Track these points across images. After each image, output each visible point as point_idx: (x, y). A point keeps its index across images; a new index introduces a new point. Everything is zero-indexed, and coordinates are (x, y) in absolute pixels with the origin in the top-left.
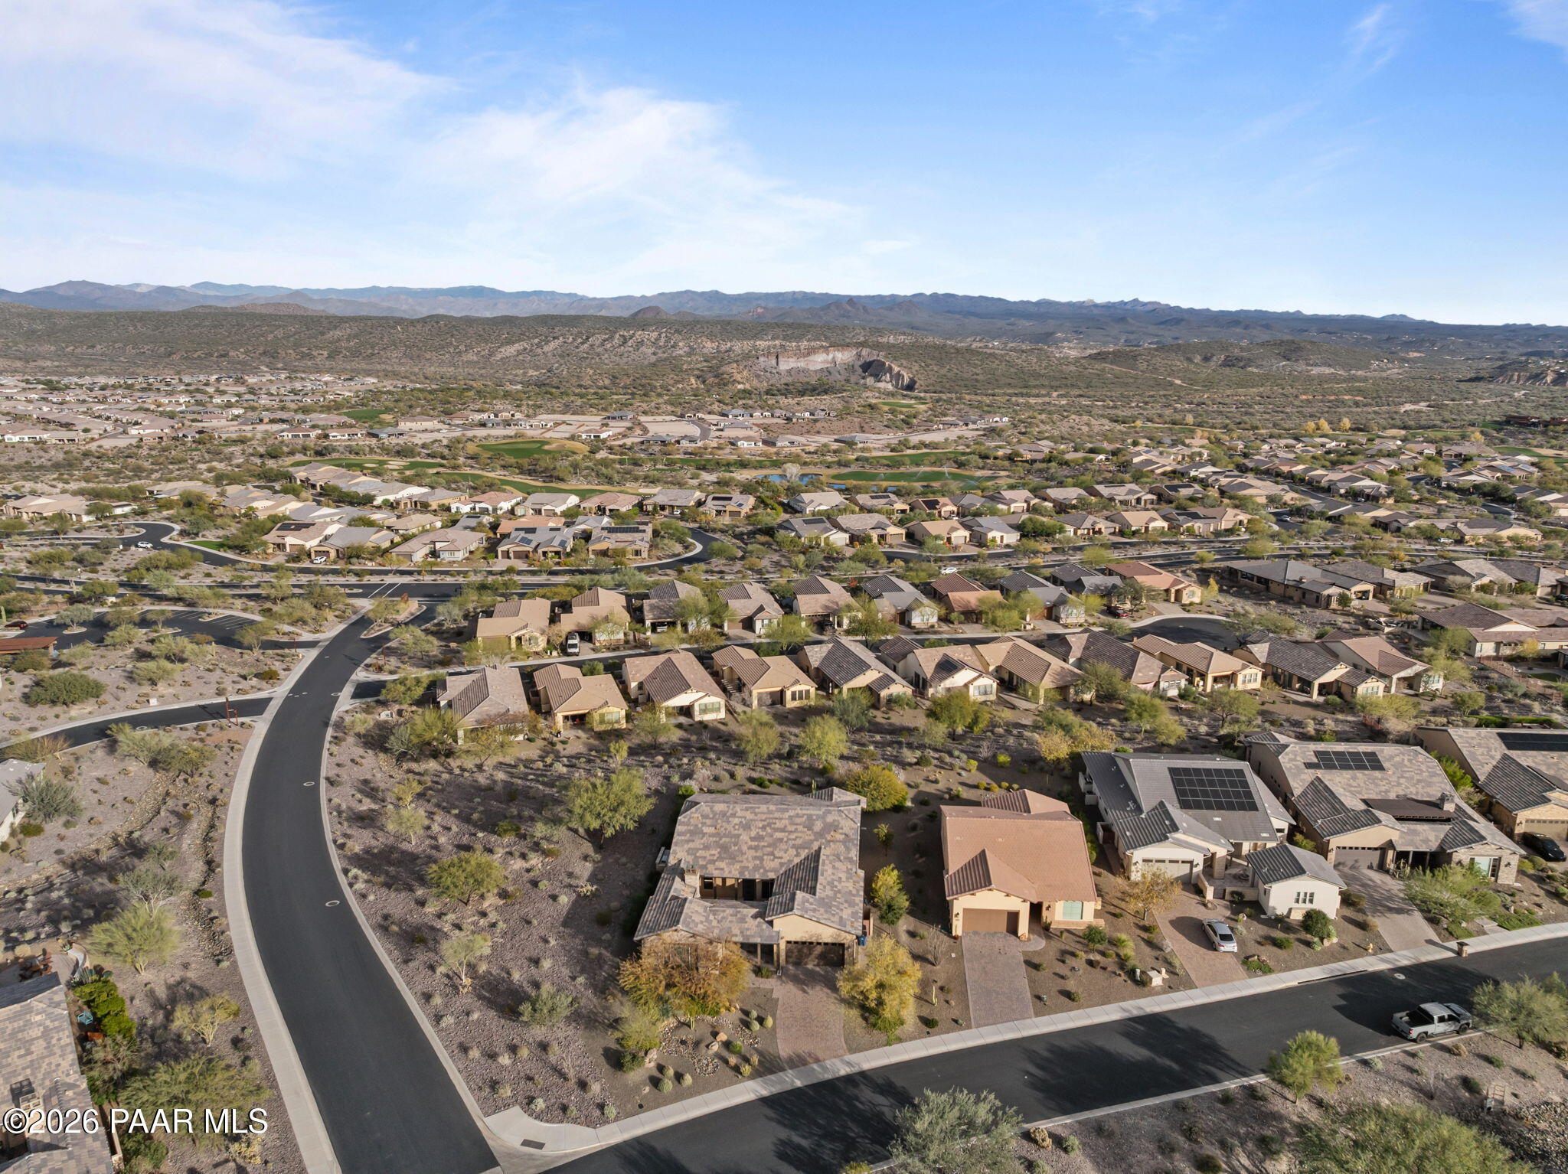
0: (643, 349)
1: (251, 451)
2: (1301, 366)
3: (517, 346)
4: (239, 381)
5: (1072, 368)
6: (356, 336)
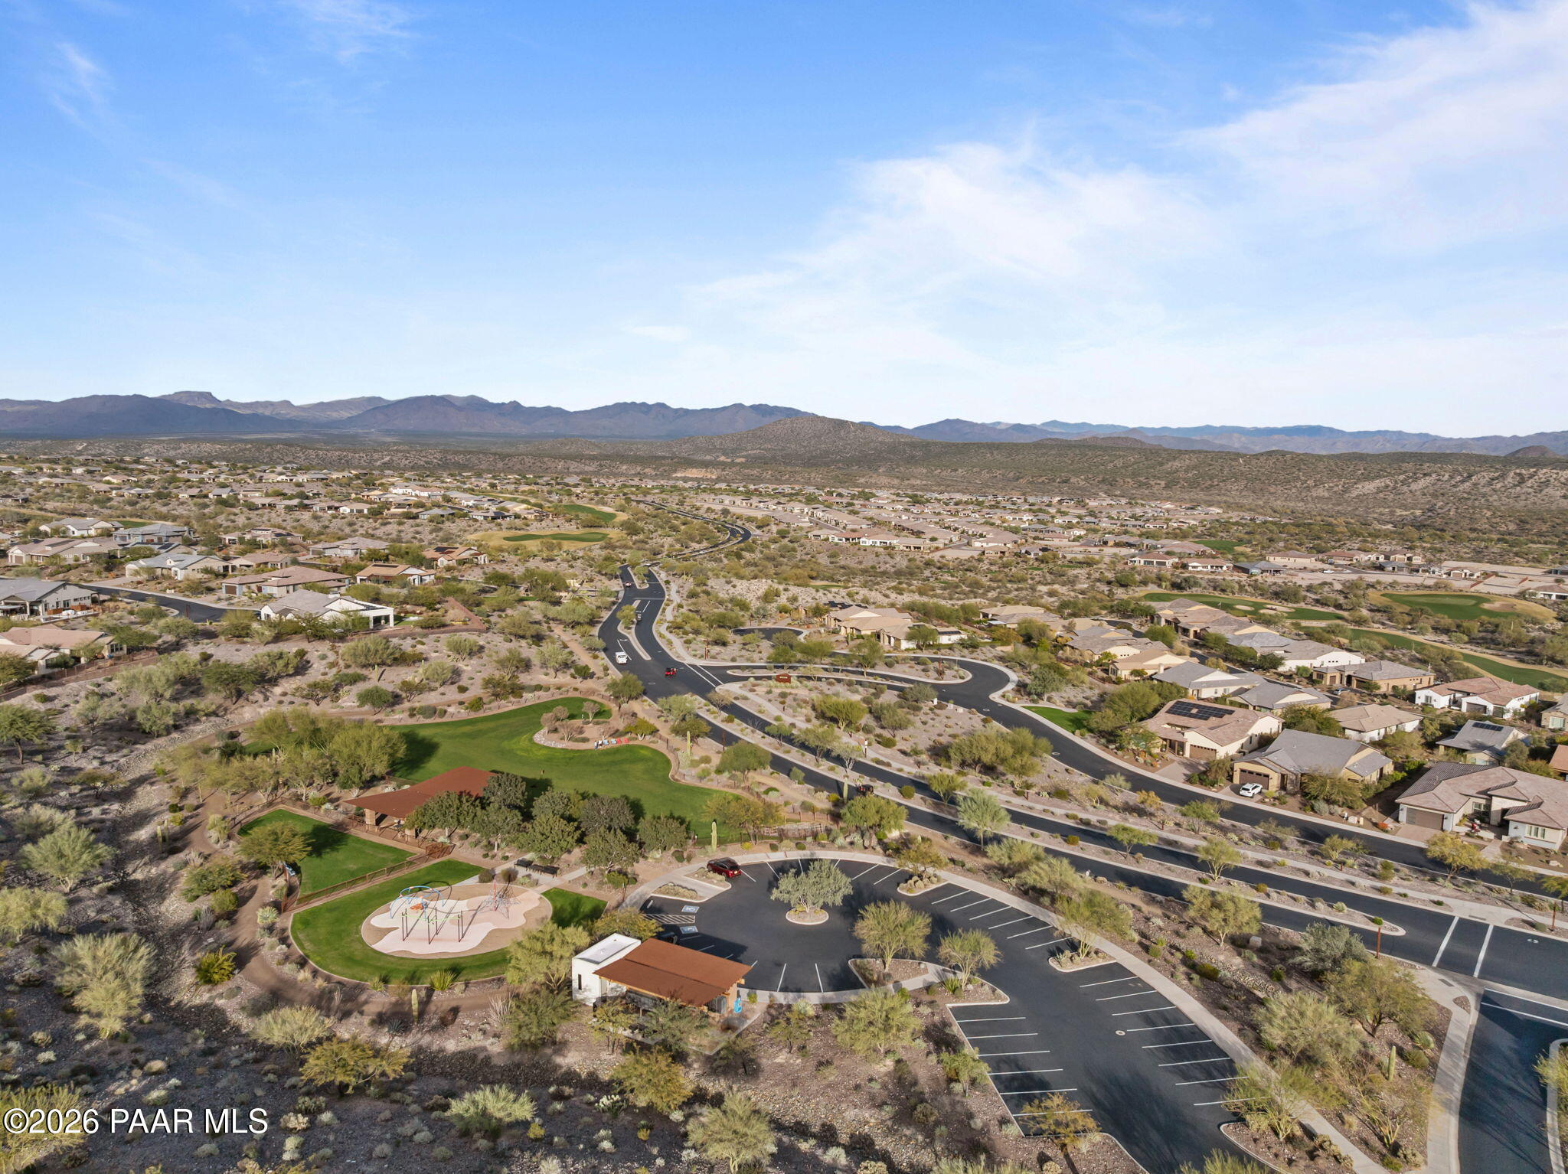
1: (1097, 575)
3: (1377, 483)
4: (1081, 504)
6: (1195, 467)
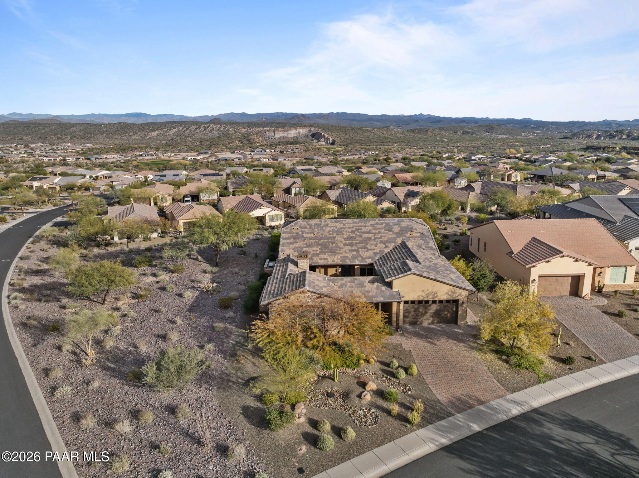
0: (214, 132)
1: (27, 166)
2: (494, 135)
3: (157, 132)
4: (26, 146)
5: (402, 135)
6: (83, 130)
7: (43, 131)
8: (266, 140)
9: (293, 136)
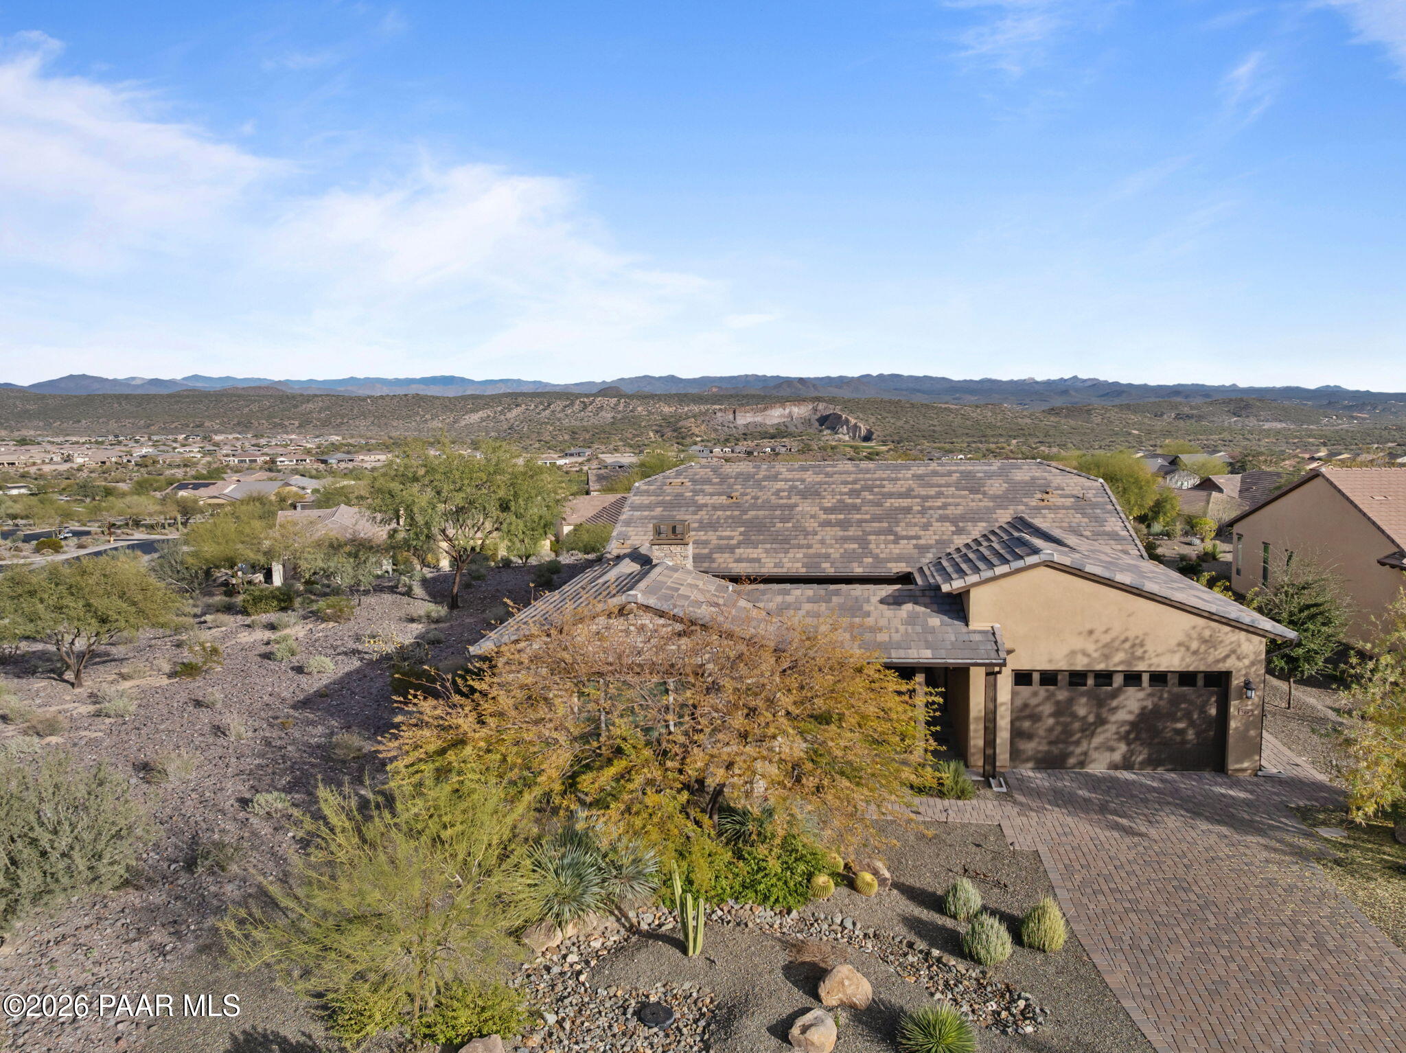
0: (603, 413)
3: (481, 414)
4: (206, 439)
6: (328, 408)
7: (246, 410)
8: (716, 430)
9: (776, 421)
